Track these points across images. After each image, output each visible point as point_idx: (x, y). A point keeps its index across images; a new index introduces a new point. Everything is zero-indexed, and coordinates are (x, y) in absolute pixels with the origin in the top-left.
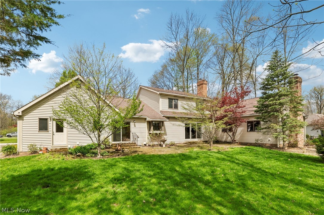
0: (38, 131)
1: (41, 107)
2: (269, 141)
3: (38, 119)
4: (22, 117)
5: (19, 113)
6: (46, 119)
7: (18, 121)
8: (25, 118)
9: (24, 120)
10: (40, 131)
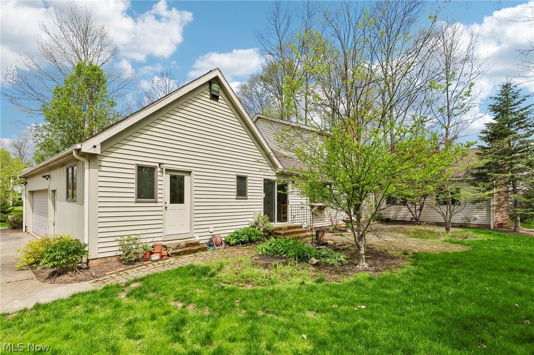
0: (134, 200)
1: (143, 136)
2: (475, 219)
3: (134, 167)
4: (99, 158)
5: (95, 147)
6: (152, 169)
7: (87, 171)
8: (106, 162)
9: (103, 169)
10: (138, 200)
